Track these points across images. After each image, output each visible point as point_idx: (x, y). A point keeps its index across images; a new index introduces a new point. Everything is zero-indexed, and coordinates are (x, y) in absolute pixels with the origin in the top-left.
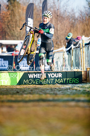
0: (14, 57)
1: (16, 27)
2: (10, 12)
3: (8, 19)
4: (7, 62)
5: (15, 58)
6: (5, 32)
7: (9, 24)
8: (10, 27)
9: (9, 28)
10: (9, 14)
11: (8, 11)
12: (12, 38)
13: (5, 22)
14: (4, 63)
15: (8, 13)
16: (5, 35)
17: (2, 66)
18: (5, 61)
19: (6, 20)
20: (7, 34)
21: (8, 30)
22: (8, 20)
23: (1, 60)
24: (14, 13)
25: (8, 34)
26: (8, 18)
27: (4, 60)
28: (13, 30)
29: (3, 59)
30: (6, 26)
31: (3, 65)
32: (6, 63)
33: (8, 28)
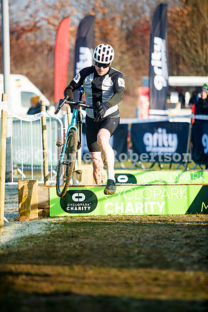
0: (191, 126)
1: (202, 44)
2: (190, 8)
3: (184, 25)
4: (175, 136)
5: (192, 129)
6: (178, 56)
7: (185, 37)
8: (188, 43)
9: (186, 45)
10: (188, 15)
11: (185, 8)
12: (192, 69)
13: (178, 31)
14: (168, 140)
15: (186, 12)
16: (178, 63)
17: (163, 146)
18: (170, 135)
19: (179, 29)
20: (181, 60)
21: (185, 51)
22: (186, 27)
23: (162, 133)
24: (198, 10)
25: (184, 60)
26: (184, 22)
27: (168, 132)
28: (197, 51)
29: (165, 131)
30: (180, 42)
31: (166, 144)
32: (172, 140)
33: (184, 47)
